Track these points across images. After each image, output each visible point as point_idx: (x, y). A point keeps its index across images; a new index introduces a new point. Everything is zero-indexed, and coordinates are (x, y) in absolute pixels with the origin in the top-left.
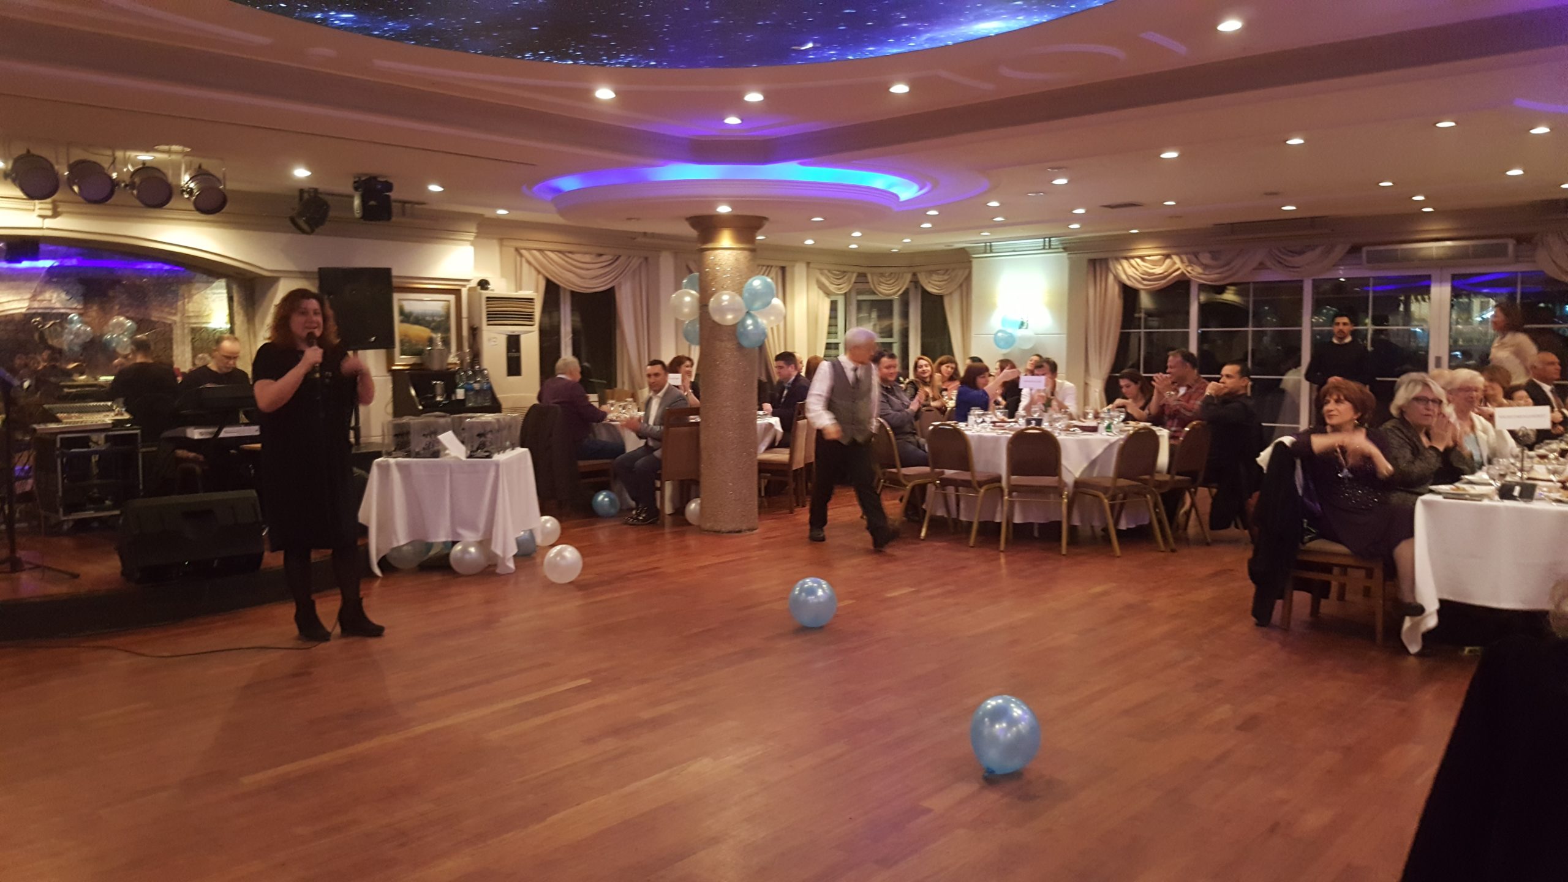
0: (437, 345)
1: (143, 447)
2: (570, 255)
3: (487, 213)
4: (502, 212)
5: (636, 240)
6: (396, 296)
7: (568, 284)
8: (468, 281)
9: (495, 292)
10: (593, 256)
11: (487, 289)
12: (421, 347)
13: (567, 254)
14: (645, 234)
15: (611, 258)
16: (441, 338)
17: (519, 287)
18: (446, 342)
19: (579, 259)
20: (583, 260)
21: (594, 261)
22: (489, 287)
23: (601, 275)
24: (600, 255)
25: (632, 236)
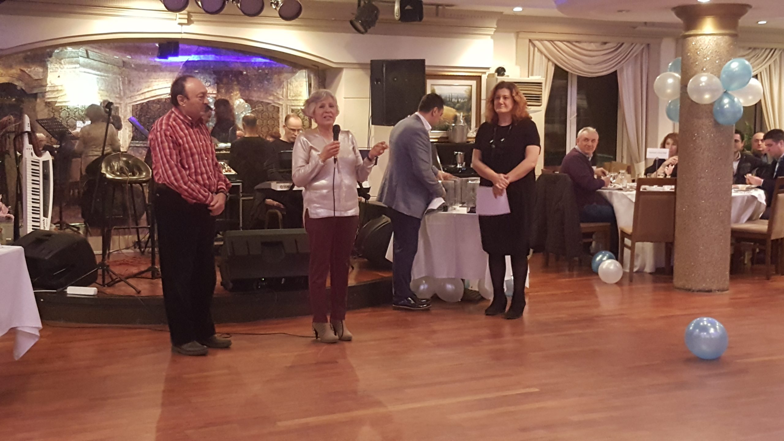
0: (460, 122)
1: (243, 196)
2: (577, 44)
3: (506, 11)
4: (518, 9)
5: (638, 29)
6: (429, 82)
7: (574, 69)
8: (488, 68)
9: (510, 77)
10: (598, 44)
11: (503, 75)
12: (447, 123)
13: (574, 43)
14: (646, 23)
15: (615, 45)
16: (463, 116)
17: (531, 72)
18: (468, 120)
19: (586, 48)
20: (590, 48)
21: (600, 49)
22: (505, 73)
23: (605, 61)
24: (605, 43)
25: (633, 26)
